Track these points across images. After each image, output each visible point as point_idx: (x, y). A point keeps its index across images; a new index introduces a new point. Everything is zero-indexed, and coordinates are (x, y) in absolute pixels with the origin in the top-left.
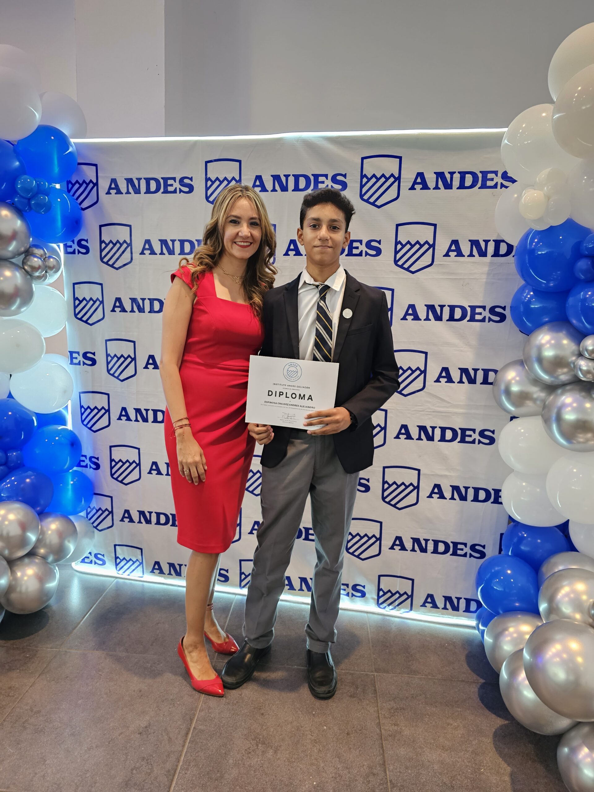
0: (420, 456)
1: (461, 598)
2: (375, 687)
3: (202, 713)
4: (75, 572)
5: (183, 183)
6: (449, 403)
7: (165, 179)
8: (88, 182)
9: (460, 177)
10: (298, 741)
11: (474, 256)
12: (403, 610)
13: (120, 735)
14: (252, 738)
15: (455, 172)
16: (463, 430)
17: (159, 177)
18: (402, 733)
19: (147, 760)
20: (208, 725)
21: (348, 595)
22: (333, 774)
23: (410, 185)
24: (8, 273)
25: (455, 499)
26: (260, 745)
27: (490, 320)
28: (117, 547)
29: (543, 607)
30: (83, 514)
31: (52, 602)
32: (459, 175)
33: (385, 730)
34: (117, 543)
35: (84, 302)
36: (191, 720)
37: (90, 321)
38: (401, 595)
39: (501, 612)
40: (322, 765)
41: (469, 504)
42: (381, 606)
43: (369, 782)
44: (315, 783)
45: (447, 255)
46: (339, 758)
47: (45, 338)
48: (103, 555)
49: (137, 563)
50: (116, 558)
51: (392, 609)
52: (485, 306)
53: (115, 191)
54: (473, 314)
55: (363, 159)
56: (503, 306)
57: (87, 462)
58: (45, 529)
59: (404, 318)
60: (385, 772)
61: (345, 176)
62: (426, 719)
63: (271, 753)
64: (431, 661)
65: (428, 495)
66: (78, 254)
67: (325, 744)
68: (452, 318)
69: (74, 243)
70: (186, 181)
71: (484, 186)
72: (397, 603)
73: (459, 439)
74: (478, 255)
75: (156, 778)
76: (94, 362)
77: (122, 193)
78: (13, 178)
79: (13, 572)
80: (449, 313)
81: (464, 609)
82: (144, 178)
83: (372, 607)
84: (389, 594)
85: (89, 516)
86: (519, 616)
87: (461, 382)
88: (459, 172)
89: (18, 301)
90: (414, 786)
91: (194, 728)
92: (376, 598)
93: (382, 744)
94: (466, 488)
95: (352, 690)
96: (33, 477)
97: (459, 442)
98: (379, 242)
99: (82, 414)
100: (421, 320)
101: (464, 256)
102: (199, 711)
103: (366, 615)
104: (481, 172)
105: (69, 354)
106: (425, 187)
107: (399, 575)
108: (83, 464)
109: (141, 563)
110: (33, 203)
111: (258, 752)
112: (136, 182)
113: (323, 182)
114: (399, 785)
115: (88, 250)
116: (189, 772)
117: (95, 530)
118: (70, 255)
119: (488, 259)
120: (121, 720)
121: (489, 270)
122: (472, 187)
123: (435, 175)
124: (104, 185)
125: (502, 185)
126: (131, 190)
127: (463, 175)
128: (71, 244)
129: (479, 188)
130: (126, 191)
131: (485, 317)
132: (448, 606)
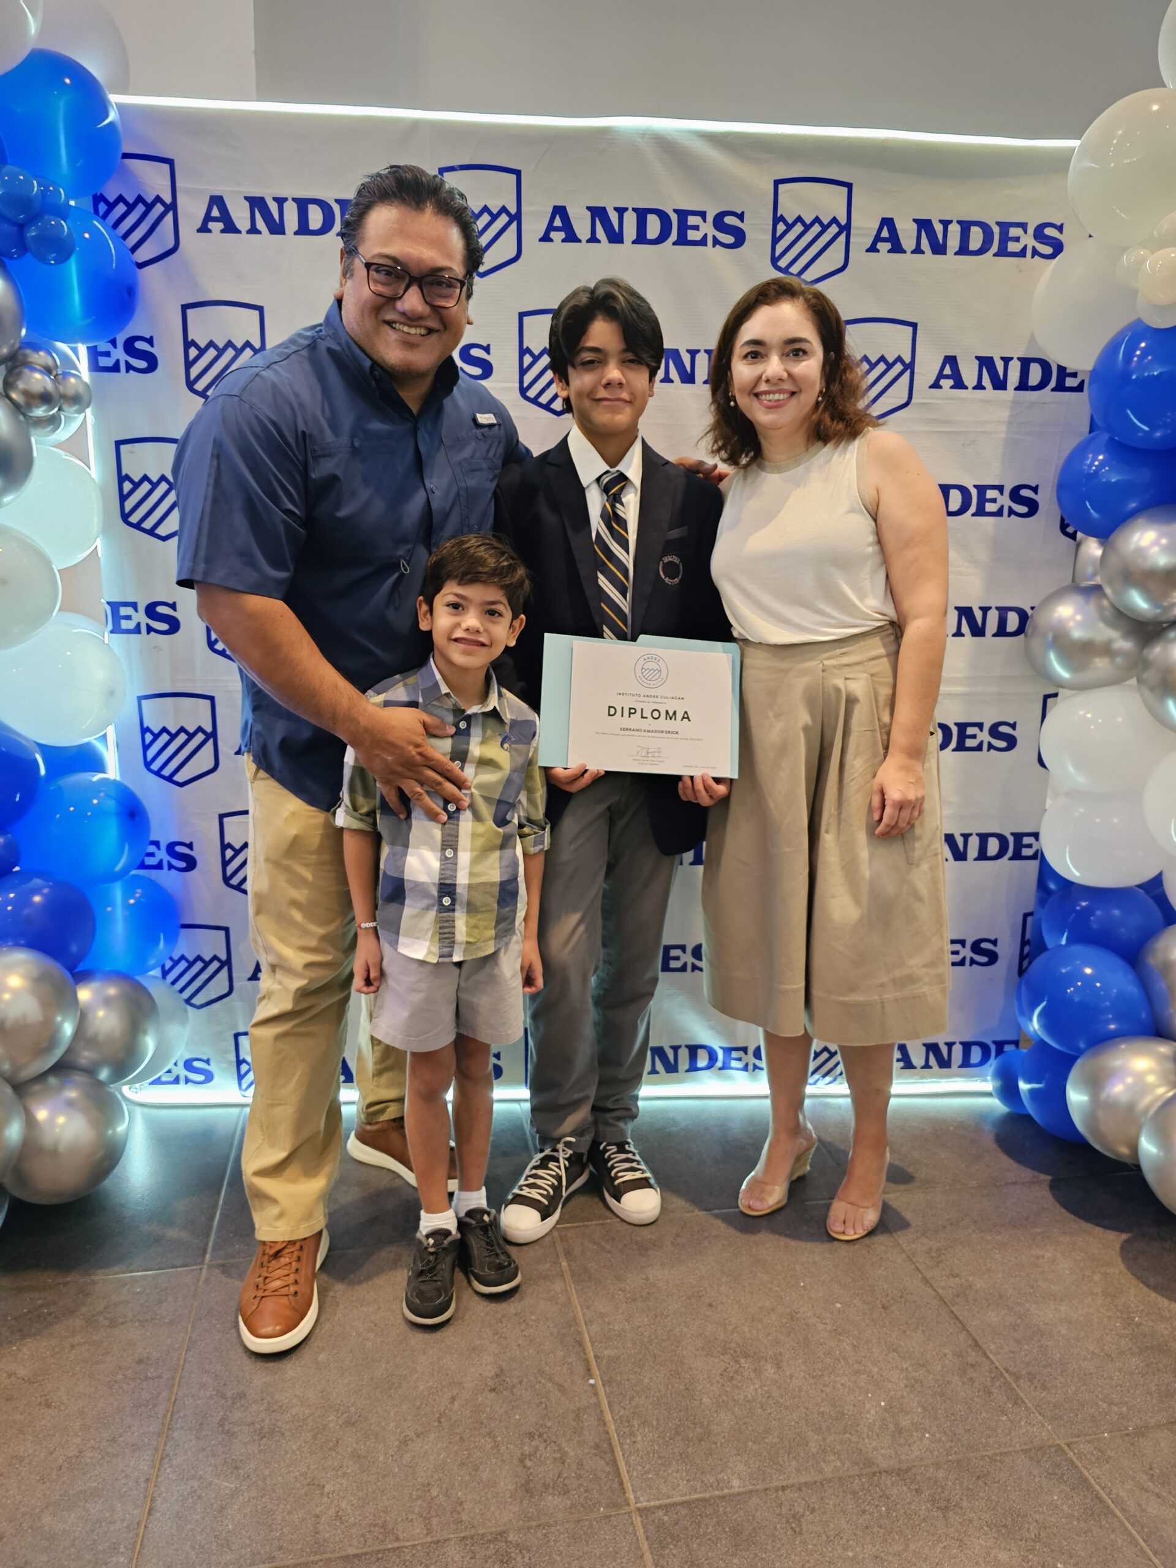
3: (594, 1327)
8: (148, 200)
9: (961, 231)
11: (983, 388)
13: (452, 1403)
14: (719, 1352)
15: (951, 222)
17: (329, 196)
18: (973, 1287)
19: (540, 1436)
20: (620, 1345)
21: (745, 1068)
22: (905, 1382)
23: (869, 242)
26: (742, 1361)
27: (1011, 512)
28: (241, 1038)
32: (960, 226)
33: (943, 1288)
34: (242, 1031)
35: (146, 488)
36: (580, 1344)
37: (161, 531)
40: (875, 1370)
41: (971, 865)
43: (972, 1380)
44: (883, 1404)
45: (936, 385)
46: (895, 1351)
48: (207, 1062)
51: (830, 1083)
53: (220, 225)
55: (777, 183)
56: (1034, 485)
57: (162, 855)
60: (988, 1358)
61: (741, 216)
62: (998, 1257)
63: (770, 1371)
66: (127, 372)
67: (856, 1332)
69: (114, 347)
71: (1003, 252)
72: (839, 1069)
74: (991, 387)
75: (580, 1465)
76: (174, 626)
77: (239, 232)
82: (294, 200)
85: (172, 977)
88: (959, 222)
90: (1049, 1369)
91: (596, 1356)
93: (952, 1312)
96: (45, 891)
101: (966, 388)
102: (585, 1324)
104: (998, 223)
105: (108, 608)
106: (897, 248)
111: (746, 1374)
112: (273, 207)
113: (696, 228)
114: (1024, 1372)
115: (152, 364)
116: (639, 1438)
117: (189, 1008)
118: (106, 374)
119: (1010, 393)
120: (436, 1374)
121: (1011, 416)
122: (981, 251)
123: (915, 226)
124: (192, 209)
125: (1035, 252)
126: (260, 224)
127: (966, 226)
128: (108, 347)
129: (995, 255)
130: (248, 226)
131: (1002, 507)
132: (932, 1061)
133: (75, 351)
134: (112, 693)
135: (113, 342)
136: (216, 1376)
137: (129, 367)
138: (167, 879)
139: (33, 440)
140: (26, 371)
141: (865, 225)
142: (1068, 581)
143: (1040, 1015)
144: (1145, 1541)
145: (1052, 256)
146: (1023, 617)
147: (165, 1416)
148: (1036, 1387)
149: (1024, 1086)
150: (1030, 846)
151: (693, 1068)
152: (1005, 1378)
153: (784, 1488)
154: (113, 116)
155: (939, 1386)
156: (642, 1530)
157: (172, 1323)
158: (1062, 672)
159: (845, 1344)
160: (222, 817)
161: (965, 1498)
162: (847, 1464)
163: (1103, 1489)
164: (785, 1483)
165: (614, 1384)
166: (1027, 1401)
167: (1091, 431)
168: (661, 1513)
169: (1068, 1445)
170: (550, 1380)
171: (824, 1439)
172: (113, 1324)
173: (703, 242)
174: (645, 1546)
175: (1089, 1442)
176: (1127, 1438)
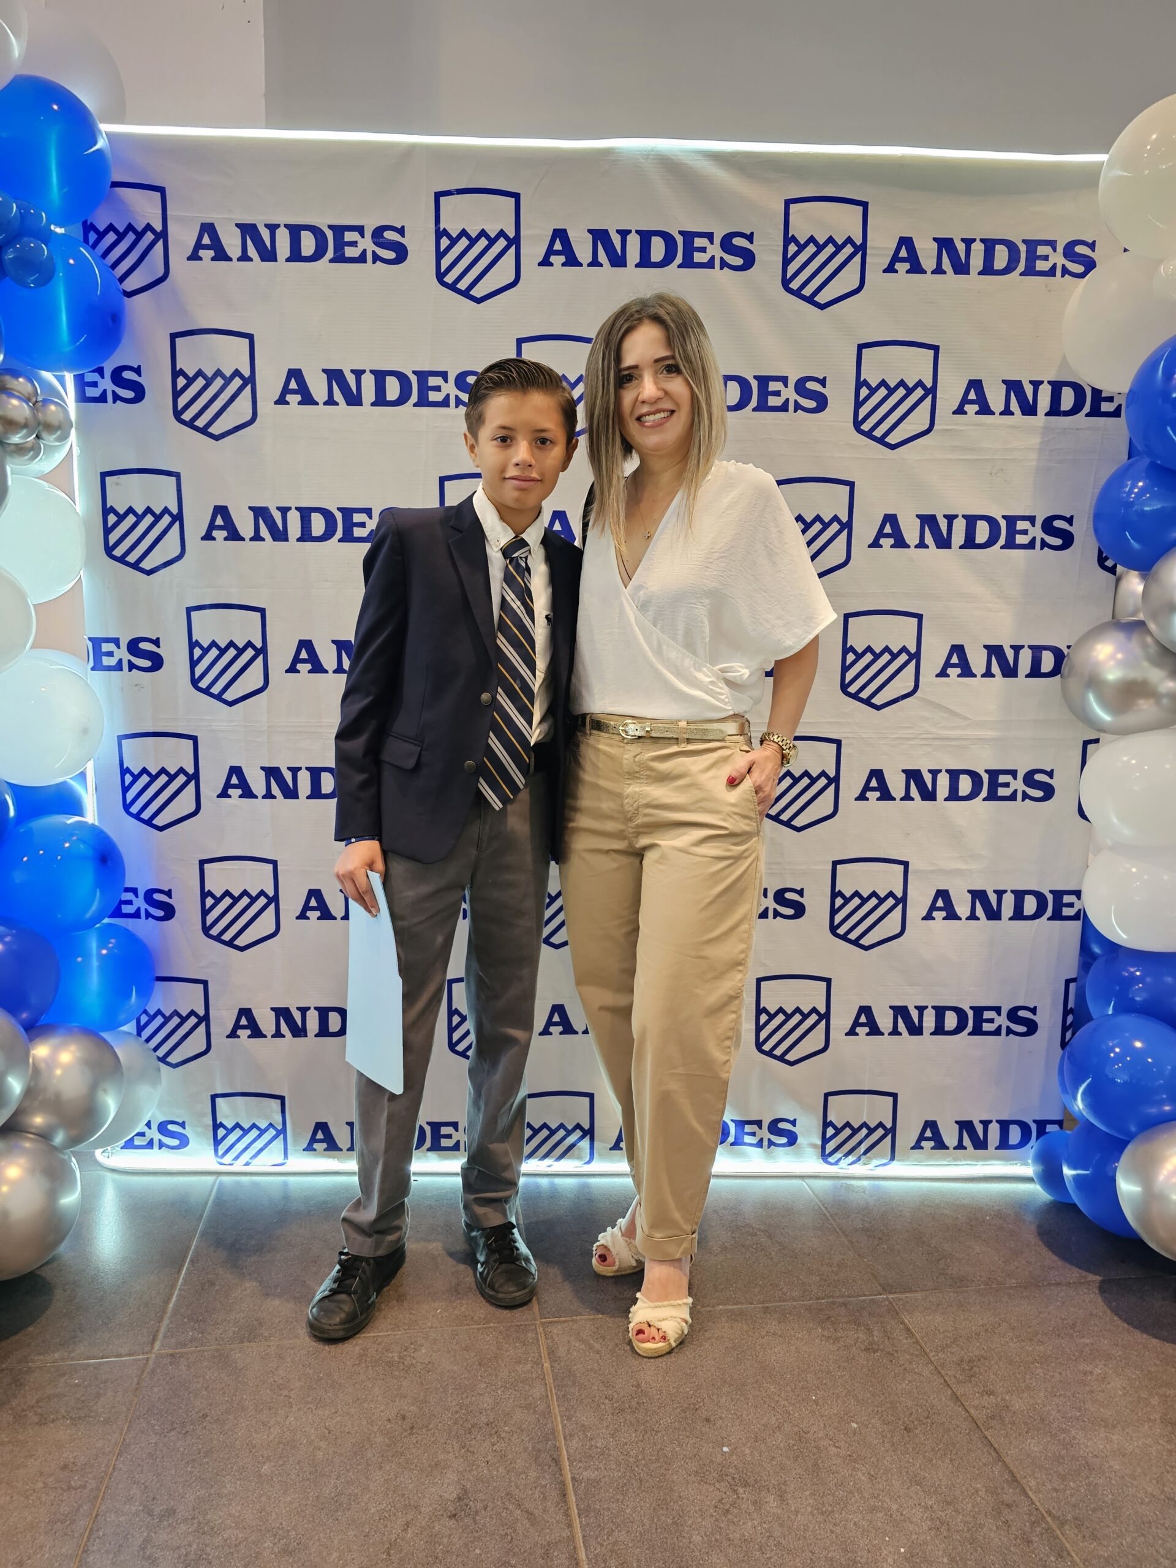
0: (908, 834)
2: (904, 1323)
3: (574, 1442)
4: (106, 1173)
5: (382, 240)
6: (966, 718)
7: (339, 231)
8: (138, 228)
9: (985, 250)
10: (816, 1465)
11: (1012, 414)
12: (875, 1162)
14: (714, 1478)
15: (974, 240)
16: (993, 774)
17: (322, 223)
18: (1010, 1408)
20: (601, 1465)
22: (929, 1523)
23: (886, 262)
25: (978, 919)
26: (741, 1490)
27: (1044, 544)
28: (220, 1101)
32: (983, 245)
33: (976, 1407)
34: (219, 1092)
35: (131, 519)
36: (557, 1462)
37: (146, 564)
38: (871, 1131)
40: (895, 1507)
41: (1005, 926)
42: (830, 1160)
43: (1008, 1524)
44: (902, 1550)
45: (960, 411)
46: (918, 1484)
47: (34, 605)
48: (183, 1125)
49: (271, 1134)
51: (853, 1163)
52: (1034, 517)
53: (211, 253)
54: (1012, 532)
55: (788, 203)
56: (1068, 516)
57: (141, 902)
59: (875, 544)
60: (1028, 1496)
61: (750, 238)
62: (1039, 1372)
63: (772, 1503)
64: (977, 1253)
65: (924, 913)
66: (114, 402)
67: (874, 1459)
68: (970, 543)
69: (103, 377)
70: (389, 235)
71: (1030, 271)
72: (863, 1148)
73: (984, 793)
74: (1020, 413)
76: (157, 663)
77: (230, 259)
80: (964, 532)
81: (997, 1144)
82: (286, 226)
83: (814, 1164)
84: (847, 1132)
85: (146, 1033)
87: (988, 674)
88: (982, 241)
90: (1099, 1514)
91: (573, 1479)
92: (819, 1142)
93: (986, 1437)
94: (1000, 894)
96: (8, 940)
97: (984, 800)
98: (823, 382)
100: (908, 547)
101: (993, 413)
102: (564, 1438)
104: (1024, 241)
105: (90, 644)
106: (916, 268)
107: (866, 1088)
109: (283, 1131)
111: (744, 1506)
112: (265, 234)
113: (703, 250)
114: (1069, 1517)
115: (140, 393)
117: (162, 1066)
118: (93, 406)
119: (1040, 419)
120: (390, 1494)
121: (1042, 443)
122: (1007, 271)
123: (935, 245)
124: (183, 237)
125: (1065, 271)
126: (252, 251)
127: (990, 245)
128: (95, 377)
129: (1021, 274)
130: (240, 254)
131: (1034, 538)
132: (967, 1141)
133: (61, 379)
135: (100, 371)
136: (146, 1487)
137: (116, 398)
138: (142, 928)
139: (8, 469)
141: (881, 246)
142: (1109, 618)
143: (1084, 1093)
145: (1082, 276)
146: (1059, 656)
147: (82, 1535)
148: (1084, 1537)
149: (1068, 1172)
150: (1071, 905)
152: (1047, 1523)
154: (101, 143)
155: (969, 1530)
157: (107, 1421)
158: (1104, 716)
159: (859, 1473)
160: (202, 863)
165: (592, 1514)
166: (1073, 1554)
167: (1129, 458)
170: (519, 1506)
172: (42, 1422)
173: (710, 264)
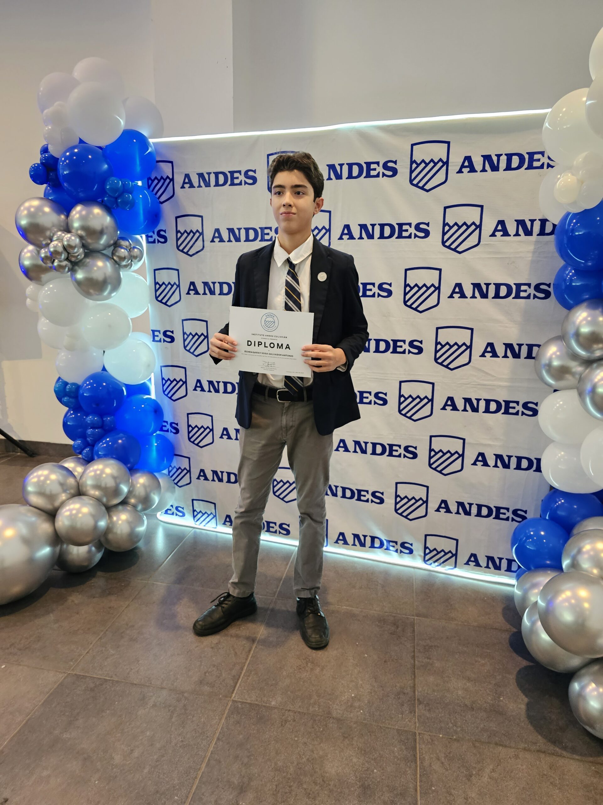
0: (465, 426)
1: (503, 559)
2: (414, 628)
4: (160, 522)
5: (247, 176)
6: (493, 376)
7: (232, 173)
8: (165, 178)
9: (507, 159)
10: (342, 663)
11: (520, 235)
12: (448, 567)
13: (196, 648)
15: (502, 155)
16: (507, 403)
17: (226, 170)
18: (433, 665)
19: (217, 667)
21: (397, 551)
22: (369, 690)
23: (458, 169)
24: (100, 264)
25: (498, 467)
26: (309, 664)
27: (535, 297)
28: (195, 502)
29: (566, 563)
30: (165, 472)
31: (141, 544)
32: (506, 157)
34: (195, 498)
35: (164, 286)
37: (169, 303)
38: (446, 554)
39: (533, 568)
40: (361, 682)
41: (512, 472)
42: (427, 563)
43: (399, 698)
44: (353, 695)
45: (493, 235)
46: (375, 679)
47: (131, 319)
48: (183, 508)
49: (211, 516)
50: (194, 511)
51: (437, 566)
52: (530, 284)
53: (188, 185)
54: (518, 291)
55: (413, 145)
56: (548, 283)
57: (168, 427)
58: (135, 483)
59: (451, 296)
60: (414, 692)
61: (395, 162)
62: (457, 656)
63: (318, 670)
64: (469, 611)
65: (472, 462)
67: (365, 667)
68: (497, 296)
69: (154, 234)
70: (250, 173)
71: (530, 167)
72: (442, 560)
73: (503, 411)
74: (524, 235)
75: (224, 680)
76: (173, 340)
77: (195, 187)
78: (103, 179)
79: (110, 517)
80: (494, 291)
81: (506, 569)
82: (214, 173)
83: (419, 563)
84: (435, 552)
85: (171, 474)
86: (549, 572)
87: (506, 356)
88: (506, 155)
89: (109, 288)
90: (438, 705)
92: (423, 555)
93: (415, 672)
94: (509, 457)
95: (393, 628)
96: (124, 439)
97: (503, 414)
98: (428, 225)
99: (163, 385)
100: (467, 298)
101: (510, 235)
103: (412, 569)
104: (527, 153)
105: (151, 332)
106: (472, 170)
107: (443, 535)
108: (165, 429)
109: (215, 516)
110: (119, 201)
111: (307, 669)
112: (206, 176)
113: (375, 169)
115: (166, 240)
116: (250, 678)
117: (176, 486)
118: (151, 244)
119: (534, 237)
121: (535, 248)
122: (518, 168)
123: (482, 158)
124: (179, 180)
125: (548, 166)
126: (202, 184)
127: (509, 156)
128: (151, 234)
129: (526, 169)
130: (198, 185)
131: (531, 294)
132: (491, 565)
133: (141, 237)
134: (149, 366)
135: (154, 233)
137: (159, 241)
138: (170, 436)
139: (121, 273)
140: (120, 249)
144: (420, 776)
148: (426, 709)
151: (372, 546)
152: (415, 702)
153: (289, 710)
154: (151, 147)
155: (383, 696)
156: (229, 707)
160: (188, 414)
161: (357, 737)
162: (321, 710)
163: (420, 753)
164: (291, 709)
166: (416, 713)
168: (240, 704)
169: (419, 733)
170: (234, 650)
171: (319, 699)
173: (377, 176)
174: (227, 712)
175: (430, 735)
176: (449, 740)
